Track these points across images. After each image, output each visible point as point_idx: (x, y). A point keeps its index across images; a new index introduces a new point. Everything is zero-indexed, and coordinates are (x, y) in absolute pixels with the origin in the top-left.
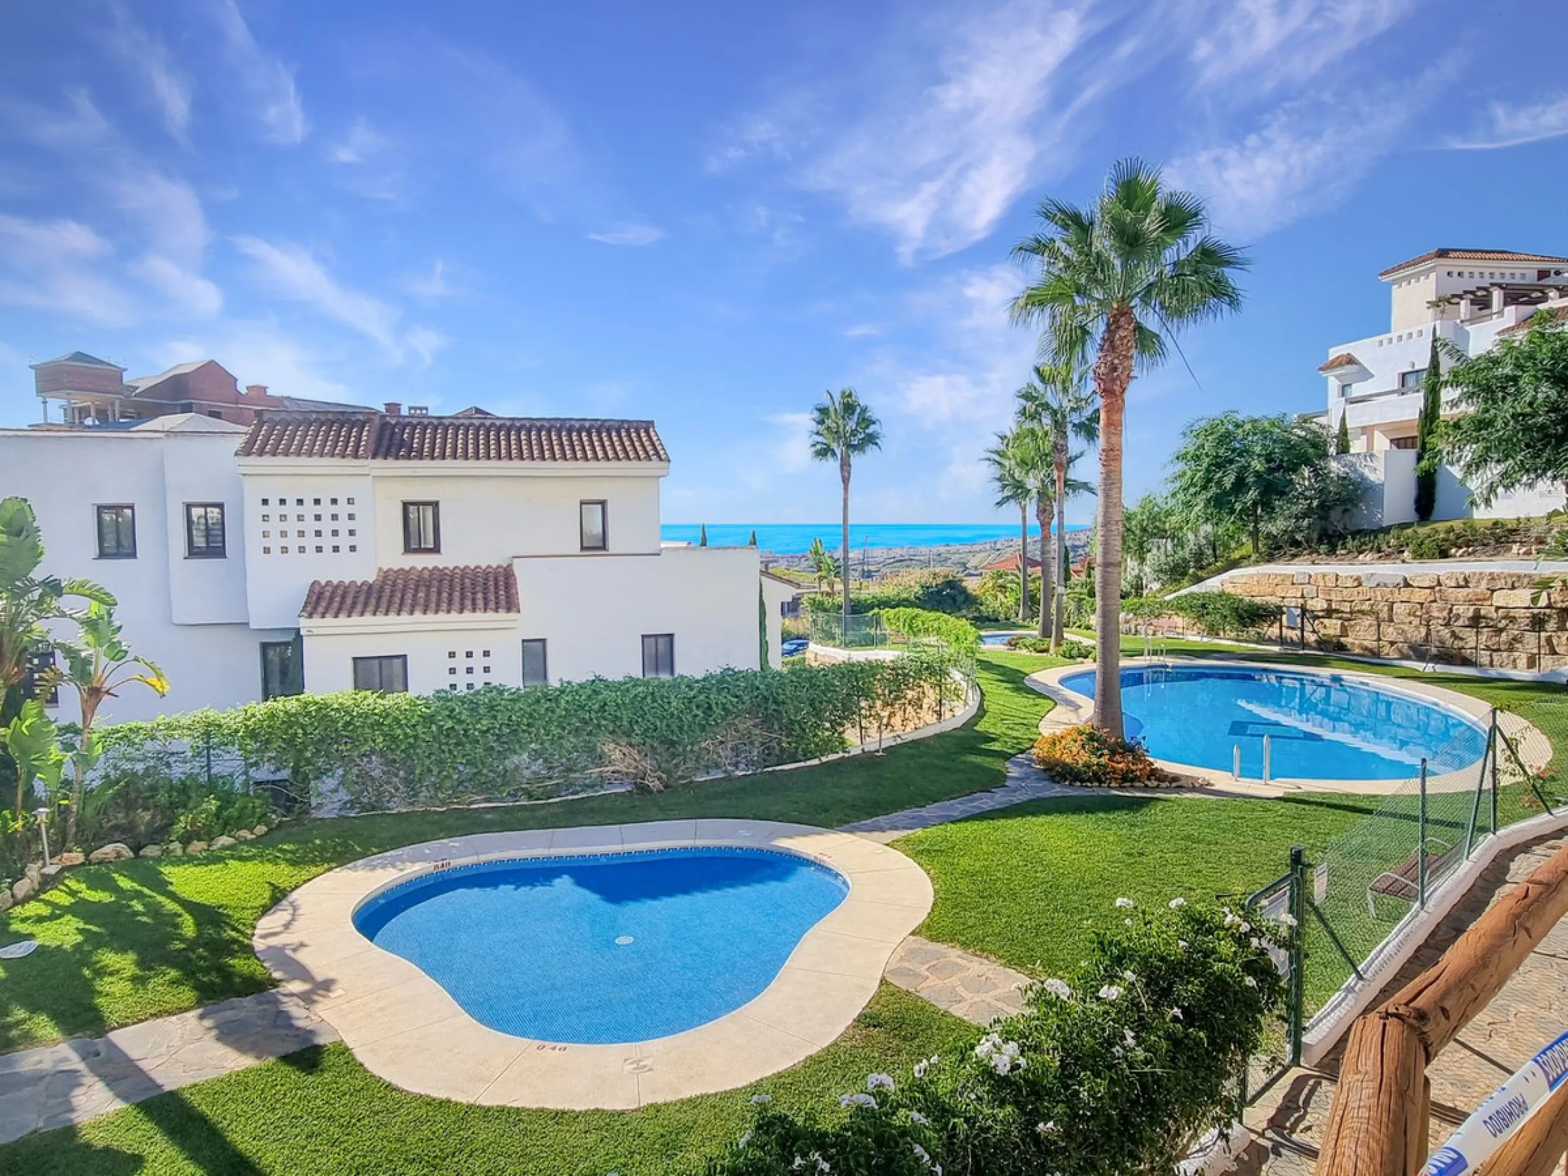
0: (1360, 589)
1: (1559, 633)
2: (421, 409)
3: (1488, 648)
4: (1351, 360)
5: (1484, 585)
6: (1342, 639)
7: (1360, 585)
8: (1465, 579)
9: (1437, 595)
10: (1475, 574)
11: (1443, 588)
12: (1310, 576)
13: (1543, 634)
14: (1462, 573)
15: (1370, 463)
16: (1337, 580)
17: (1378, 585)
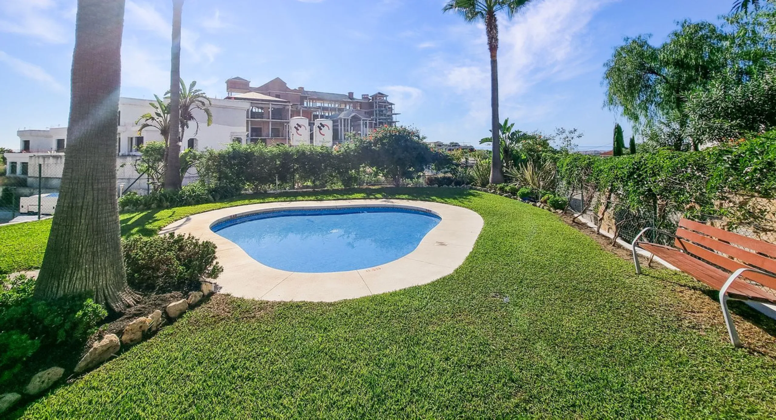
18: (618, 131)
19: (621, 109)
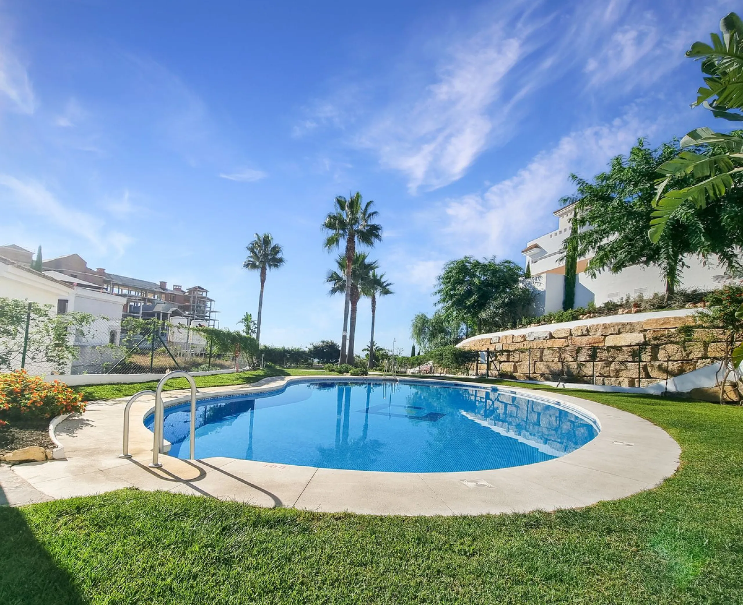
0: (525, 343)
1: (653, 363)
2: (179, 286)
3: (601, 375)
4: (536, 246)
5: (599, 333)
6: (514, 374)
7: (525, 340)
8: (588, 330)
9: (570, 342)
10: (593, 326)
11: (573, 337)
12: (500, 338)
13: (641, 364)
14: (585, 326)
15: (538, 281)
16: (513, 338)
17: (535, 339)
18: (414, 348)
19: (416, 340)
